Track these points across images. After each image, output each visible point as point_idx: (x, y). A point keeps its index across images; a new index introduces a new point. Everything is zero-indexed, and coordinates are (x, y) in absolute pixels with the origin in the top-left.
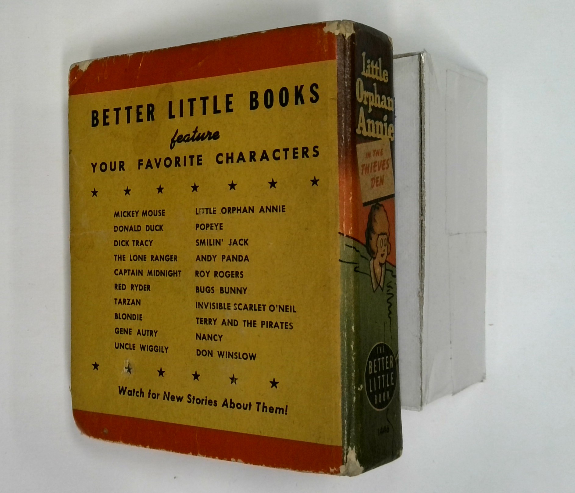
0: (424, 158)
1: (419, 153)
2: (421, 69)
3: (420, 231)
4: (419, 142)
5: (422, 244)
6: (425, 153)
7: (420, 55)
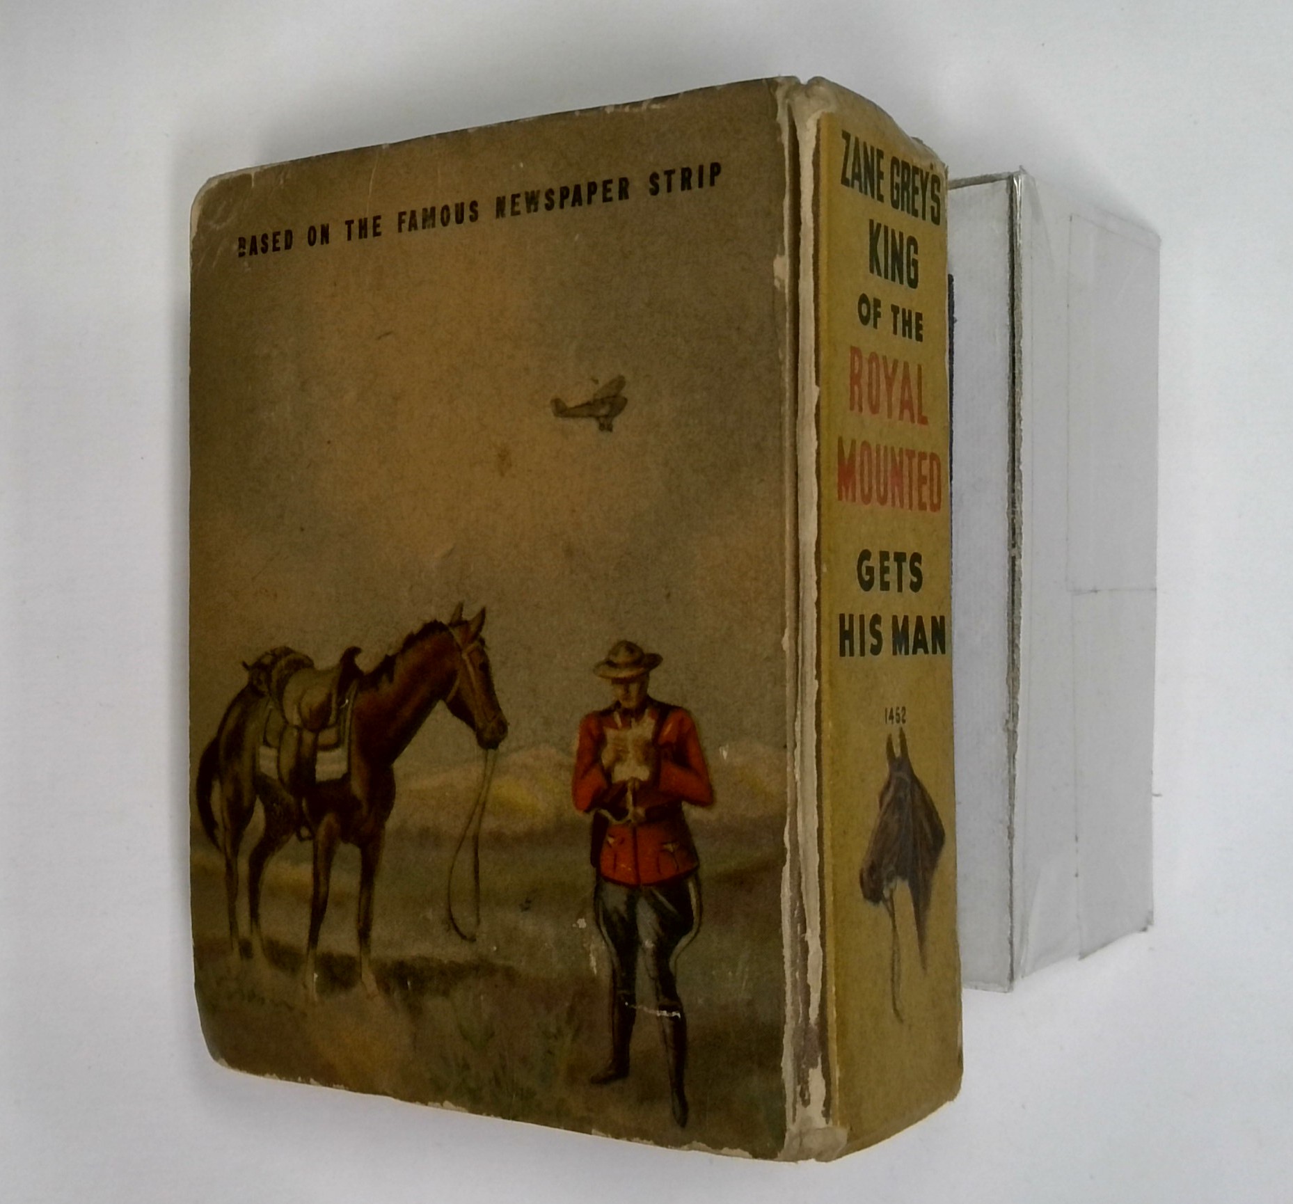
0: (1019, 415)
1: (1008, 404)
2: (1015, 212)
3: (1009, 581)
4: (1009, 378)
5: (1013, 613)
6: (1022, 404)
7: (1010, 179)
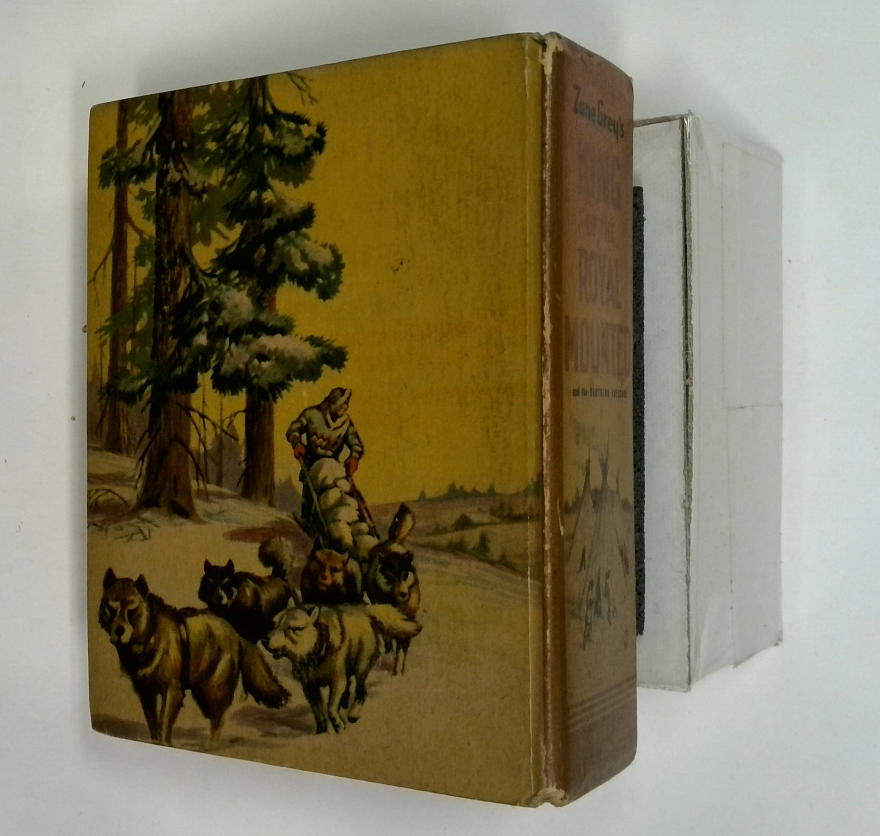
0: (690, 285)
1: (682, 278)
2: (685, 142)
3: (684, 402)
4: (683, 259)
5: (687, 424)
6: (692, 278)
7: (682, 119)
